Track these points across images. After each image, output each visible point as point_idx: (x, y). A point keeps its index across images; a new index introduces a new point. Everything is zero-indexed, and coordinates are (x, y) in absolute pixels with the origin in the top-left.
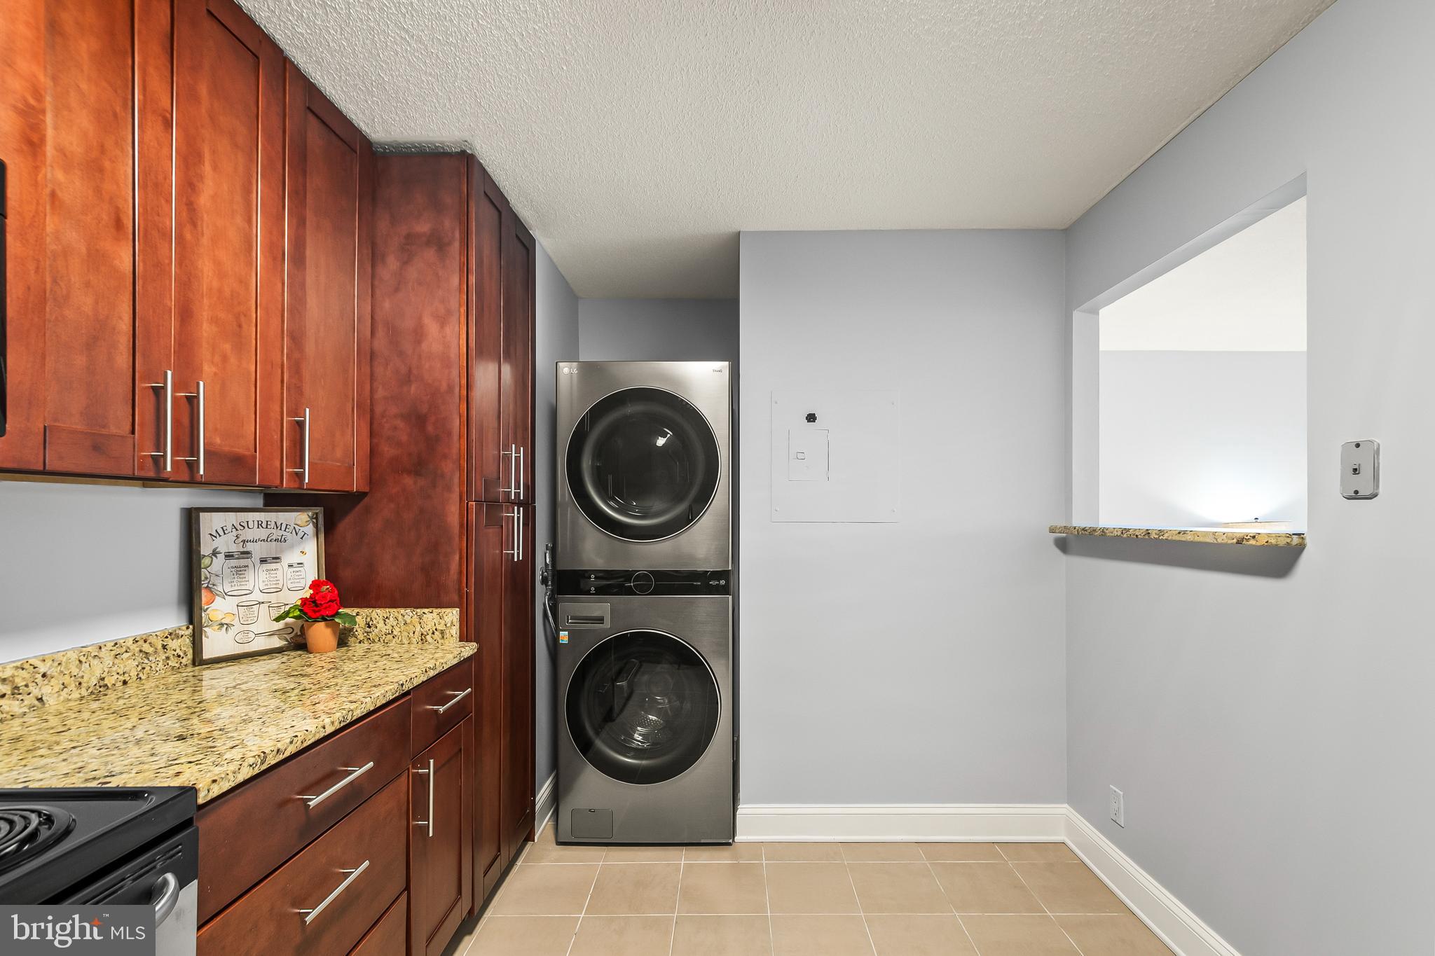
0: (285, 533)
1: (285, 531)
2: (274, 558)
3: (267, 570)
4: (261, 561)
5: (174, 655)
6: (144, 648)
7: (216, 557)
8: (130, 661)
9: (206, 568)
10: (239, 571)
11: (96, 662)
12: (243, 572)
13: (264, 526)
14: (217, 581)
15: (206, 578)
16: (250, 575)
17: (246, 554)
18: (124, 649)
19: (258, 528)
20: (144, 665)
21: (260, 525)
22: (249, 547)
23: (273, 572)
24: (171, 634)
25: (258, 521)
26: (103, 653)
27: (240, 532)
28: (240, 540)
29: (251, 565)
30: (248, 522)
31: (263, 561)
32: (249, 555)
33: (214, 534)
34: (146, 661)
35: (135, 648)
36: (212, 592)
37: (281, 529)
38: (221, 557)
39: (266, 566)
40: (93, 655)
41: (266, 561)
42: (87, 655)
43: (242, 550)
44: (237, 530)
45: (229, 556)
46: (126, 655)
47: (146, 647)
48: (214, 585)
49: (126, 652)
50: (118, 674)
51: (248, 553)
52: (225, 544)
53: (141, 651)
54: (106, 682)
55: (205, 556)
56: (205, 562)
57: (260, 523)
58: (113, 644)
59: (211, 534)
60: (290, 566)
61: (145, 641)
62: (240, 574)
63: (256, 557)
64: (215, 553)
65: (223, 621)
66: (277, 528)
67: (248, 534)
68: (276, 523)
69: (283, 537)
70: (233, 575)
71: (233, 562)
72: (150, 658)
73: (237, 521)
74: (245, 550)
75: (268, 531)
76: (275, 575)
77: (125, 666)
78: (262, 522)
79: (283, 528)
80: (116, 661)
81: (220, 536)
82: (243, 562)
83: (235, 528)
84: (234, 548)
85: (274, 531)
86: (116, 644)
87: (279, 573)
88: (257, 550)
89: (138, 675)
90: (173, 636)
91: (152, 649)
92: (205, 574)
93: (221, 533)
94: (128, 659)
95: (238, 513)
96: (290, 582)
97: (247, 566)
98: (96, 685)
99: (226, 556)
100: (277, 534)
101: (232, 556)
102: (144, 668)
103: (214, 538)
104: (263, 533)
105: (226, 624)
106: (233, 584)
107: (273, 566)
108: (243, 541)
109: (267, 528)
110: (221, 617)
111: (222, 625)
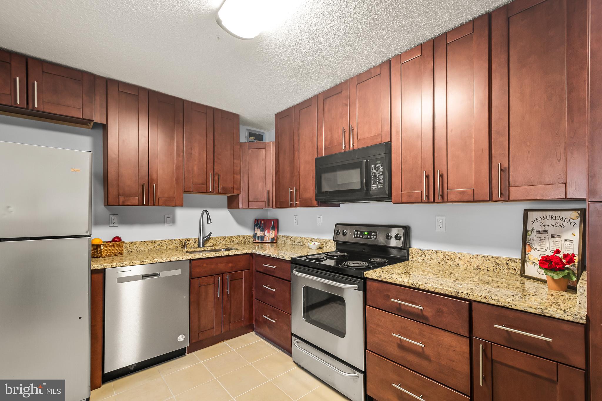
0: (564, 223)
1: (564, 221)
2: (558, 235)
3: (554, 241)
4: (552, 236)
5: (512, 268)
6: (496, 261)
7: (533, 231)
8: (490, 264)
9: (529, 236)
10: (542, 239)
11: (476, 260)
12: (543, 240)
13: (554, 219)
14: (533, 242)
15: (529, 240)
16: (546, 242)
17: (545, 232)
18: (487, 259)
19: (551, 219)
20: (496, 267)
21: (552, 218)
22: (547, 228)
23: (557, 242)
24: (510, 260)
25: (551, 216)
26: (479, 257)
27: (543, 221)
28: (543, 224)
29: (547, 237)
30: (547, 216)
31: (553, 236)
32: (546, 232)
33: (533, 221)
34: (498, 266)
35: (493, 260)
36: (530, 247)
37: (562, 220)
38: (535, 231)
39: (553, 239)
40: (475, 257)
41: (554, 236)
42: (473, 256)
43: (544, 229)
44: (542, 220)
45: (538, 232)
46: (489, 261)
47: (497, 261)
48: (531, 244)
49: (488, 260)
50: (485, 266)
51: (546, 231)
52: (537, 226)
53: (495, 262)
54: (480, 267)
55: (529, 231)
56: (529, 233)
57: (552, 217)
58: (483, 256)
59: (532, 221)
60: (566, 241)
61: (497, 259)
62: (542, 241)
63: (550, 234)
64: (533, 230)
65: (534, 261)
66: (560, 219)
67: (547, 222)
68: (560, 217)
69: (563, 225)
70: (539, 241)
71: (540, 235)
72: (500, 266)
73: (542, 215)
74: (545, 230)
75: (556, 221)
76: (558, 244)
77: (488, 265)
78: (553, 216)
79: (563, 220)
80: (484, 262)
81: (535, 222)
82: (543, 235)
83: (541, 219)
84: (541, 228)
85: (558, 221)
86: (484, 256)
87: (560, 244)
88: (551, 230)
89: (494, 270)
90: (512, 261)
91: (501, 263)
92: (529, 239)
93: (536, 221)
94: (489, 262)
95: (543, 212)
96: (565, 249)
97: (545, 238)
98: (476, 267)
99: (537, 232)
100: (560, 223)
101: (539, 232)
102: (497, 269)
103: (533, 223)
104: (553, 222)
105: (535, 263)
106: (539, 245)
107: (557, 239)
108: (545, 225)
109: (555, 219)
110: (533, 259)
111: (533, 262)
